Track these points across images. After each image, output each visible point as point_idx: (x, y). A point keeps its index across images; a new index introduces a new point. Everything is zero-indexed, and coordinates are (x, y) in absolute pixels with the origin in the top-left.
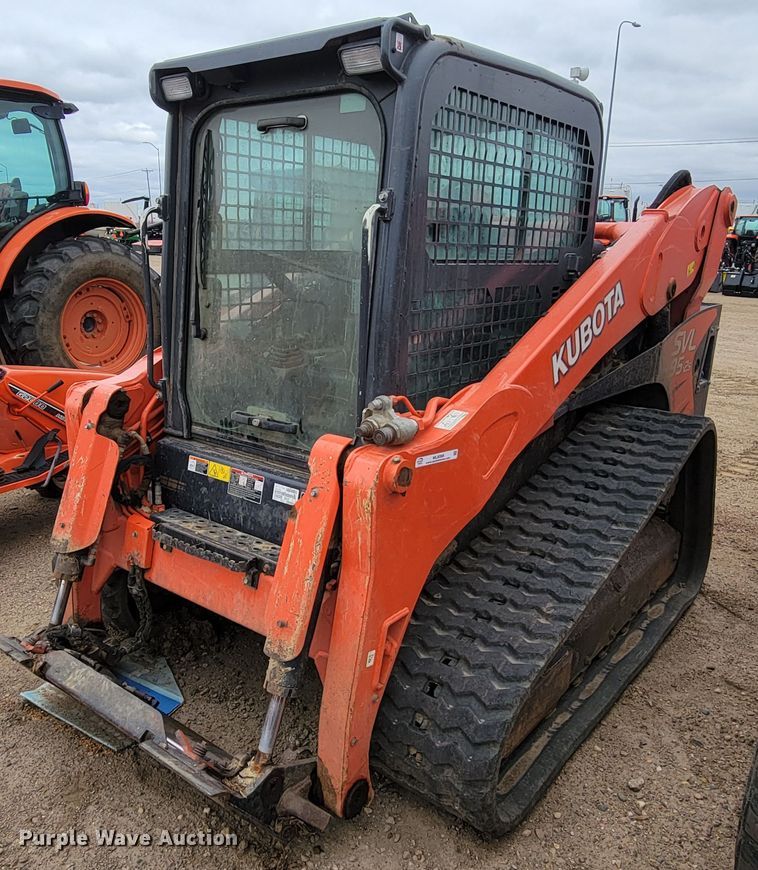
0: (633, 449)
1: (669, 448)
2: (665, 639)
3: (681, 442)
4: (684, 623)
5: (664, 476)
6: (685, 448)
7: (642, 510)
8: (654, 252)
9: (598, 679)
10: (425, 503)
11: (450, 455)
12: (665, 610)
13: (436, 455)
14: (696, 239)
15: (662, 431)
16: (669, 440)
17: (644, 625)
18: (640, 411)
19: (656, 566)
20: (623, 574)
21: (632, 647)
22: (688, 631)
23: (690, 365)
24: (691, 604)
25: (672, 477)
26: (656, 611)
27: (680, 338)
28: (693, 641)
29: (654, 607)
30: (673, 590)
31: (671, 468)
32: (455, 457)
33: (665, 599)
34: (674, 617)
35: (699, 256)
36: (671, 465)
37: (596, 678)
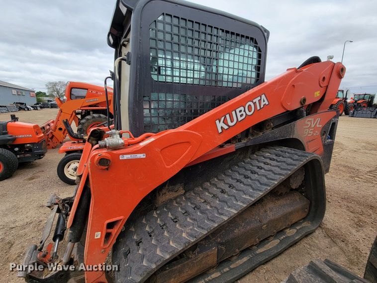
0: (272, 164)
1: (288, 164)
2: (291, 246)
3: (294, 162)
4: (305, 240)
5: (278, 176)
6: (295, 165)
7: (260, 190)
8: (289, 84)
9: (245, 259)
10: (130, 175)
11: (142, 156)
12: (296, 233)
13: (133, 155)
14: (319, 82)
15: (289, 157)
16: (290, 161)
17: (282, 238)
18: (285, 149)
19: (291, 213)
20: (267, 215)
21: (271, 247)
22: (306, 245)
23: (318, 133)
24: (313, 231)
25: (283, 177)
26: (290, 232)
27: (311, 121)
28: (306, 250)
29: (291, 230)
30: (305, 224)
31: (284, 173)
32: (145, 157)
33: (298, 228)
34: (298, 237)
35: (323, 90)
36: (284, 172)
37: (245, 258)
